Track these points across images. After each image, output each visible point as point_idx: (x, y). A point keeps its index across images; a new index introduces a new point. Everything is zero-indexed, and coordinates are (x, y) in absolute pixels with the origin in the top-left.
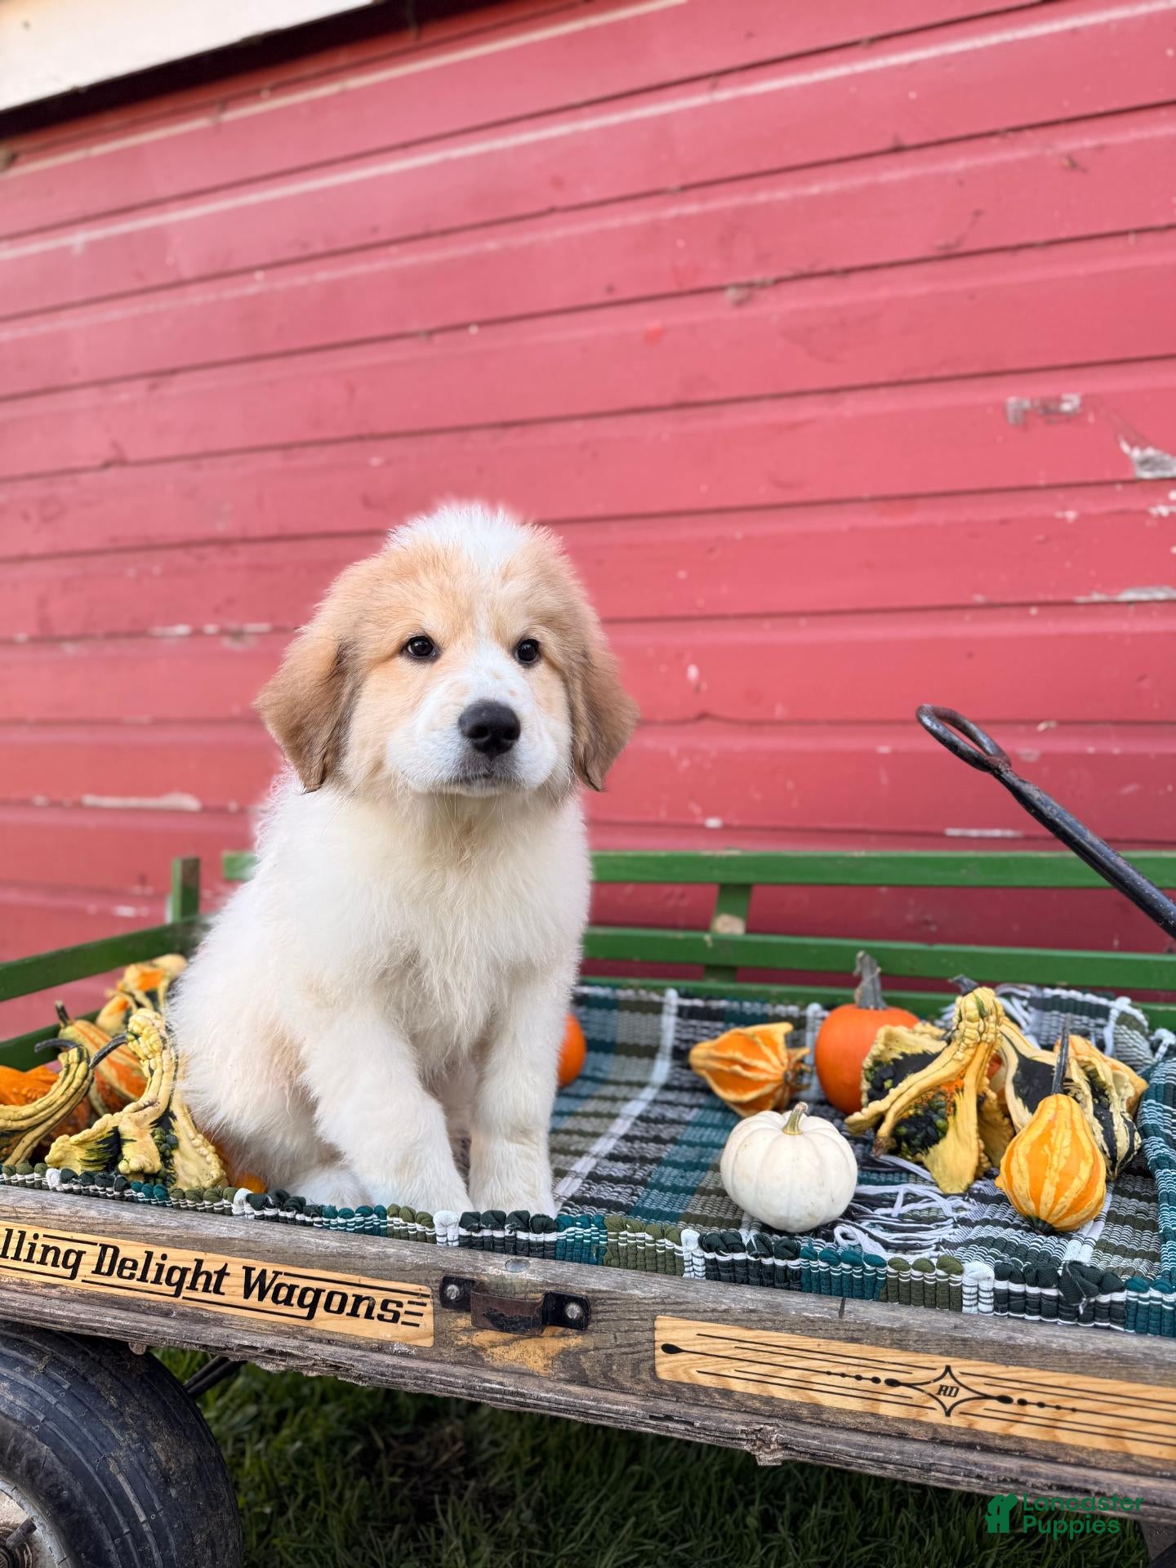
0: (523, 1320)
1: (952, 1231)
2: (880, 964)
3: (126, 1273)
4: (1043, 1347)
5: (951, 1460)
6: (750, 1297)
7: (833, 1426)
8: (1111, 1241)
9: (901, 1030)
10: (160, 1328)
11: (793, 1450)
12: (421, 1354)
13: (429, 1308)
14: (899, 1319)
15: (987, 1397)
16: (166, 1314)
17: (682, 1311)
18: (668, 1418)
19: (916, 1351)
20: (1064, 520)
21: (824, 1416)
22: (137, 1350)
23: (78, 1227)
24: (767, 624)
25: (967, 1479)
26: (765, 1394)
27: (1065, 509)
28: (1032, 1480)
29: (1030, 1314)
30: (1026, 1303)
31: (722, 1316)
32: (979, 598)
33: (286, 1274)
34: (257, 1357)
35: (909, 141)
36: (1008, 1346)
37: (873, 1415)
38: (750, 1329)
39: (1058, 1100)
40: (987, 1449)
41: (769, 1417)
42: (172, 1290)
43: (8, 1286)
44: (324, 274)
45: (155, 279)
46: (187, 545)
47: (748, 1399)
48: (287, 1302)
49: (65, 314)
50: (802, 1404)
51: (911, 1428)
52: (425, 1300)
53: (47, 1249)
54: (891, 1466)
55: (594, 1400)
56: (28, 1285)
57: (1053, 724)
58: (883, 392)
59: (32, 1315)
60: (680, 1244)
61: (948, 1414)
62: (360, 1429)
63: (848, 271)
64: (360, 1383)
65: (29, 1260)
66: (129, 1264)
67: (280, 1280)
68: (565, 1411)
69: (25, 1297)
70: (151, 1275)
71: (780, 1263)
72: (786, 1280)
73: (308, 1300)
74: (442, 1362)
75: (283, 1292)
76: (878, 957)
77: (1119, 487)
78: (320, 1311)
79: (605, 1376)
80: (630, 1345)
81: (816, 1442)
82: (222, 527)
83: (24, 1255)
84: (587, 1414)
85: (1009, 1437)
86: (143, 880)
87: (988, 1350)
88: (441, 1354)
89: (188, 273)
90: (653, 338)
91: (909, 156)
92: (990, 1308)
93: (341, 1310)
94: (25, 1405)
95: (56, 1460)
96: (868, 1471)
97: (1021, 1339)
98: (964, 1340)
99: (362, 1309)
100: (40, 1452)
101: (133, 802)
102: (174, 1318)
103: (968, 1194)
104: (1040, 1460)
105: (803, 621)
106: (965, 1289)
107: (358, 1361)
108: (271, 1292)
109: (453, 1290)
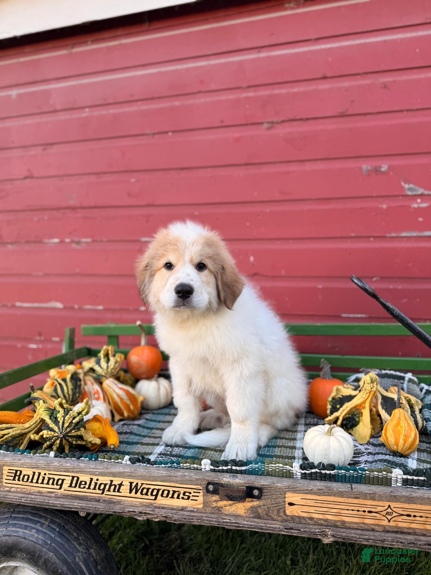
0: (239, 497)
1: (368, 457)
2: (330, 363)
3: (82, 486)
4: (422, 497)
5: (391, 537)
6: (319, 484)
7: (349, 528)
8: (421, 458)
9: (341, 387)
10: (97, 506)
11: (336, 537)
12: (198, 511)
13: (202, 494)
14: (372, 490)
15: (402, 515)
16: (98, 501)
17: (295, 491)
18: (291, 529)
19: (378, 501)
20: (382, 208)
21: (346, 525)
22: (82, 514)
23: (62, 470)
24: (278, 242)
25: (397, 544)
26: (325, 518)
27: (382, 204)
28: (419, 543)
29: (415, 486)
30: (413, 482)
31: (311, 492)
32: (353, 235)
33: (146, 484)
34: (135, 515)
35: (329, 75)
36: (410, 497)
37: (363, 523)
38: (320, 496)
39: (399, 410)
40: (402, 533)
41: (326, 526)
42: (101, 492)
43: (33, 493)
44: (112, 111)
45: (45, 109)
46: (58, 209)
47: (319, 520)
48: (146, 494)
49: (8, 120)
50: (338, 521)
51: (376, 527)
52: (200, 491)
53: (49, 479)
54: (371, 541)
55: (264, 524)
56: (42, 492)
57: (378, 278)
58: (319, 162)
59: (45, 504)
60: (292, 467)
61: (389, 521)
62: (139, 537)
63: (307, 119)
64: (176, 522)
65: (42, 483)
66: (83, 483)
67: (144, 486)
68: (254, 528)
69: (41, 497)
70: (92, 486)
71: (328, 472)
72: (330, 478)
73: (155, 493)
74: (206, 513)
75: (145, 491)
76: (329, 361)
77: (401, 198)
78: (159, 497)
79: (267, 515)
80: (276, 503)
81: (344, 534)
82: (72, 203)
83: (40, 481)
84: (262, 529)
85: (410, 528)
86: (40, 334)
87: (403, 499)
88: (206, 510)
89: (58, 107)
90: (237, 140)
91: (328, 80)
92: (401, 485)
93: (167, 496)
94: (43, 538)
95: (56, 558)
96: (363, 543)
97: (414, 495)
98: (395, 496)
99: (176, 495)
100: (49, 556)
101: (36, 305)
102: (101, 502)
103: (369, 443)
104: (420, 535)
105: (291, 241)
106: (393, 479)
107: (175, 514)
108: (140, 491)
109: (211, 487)
